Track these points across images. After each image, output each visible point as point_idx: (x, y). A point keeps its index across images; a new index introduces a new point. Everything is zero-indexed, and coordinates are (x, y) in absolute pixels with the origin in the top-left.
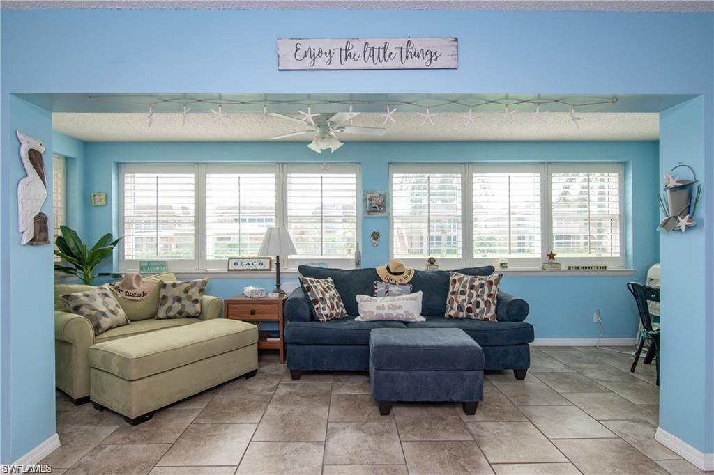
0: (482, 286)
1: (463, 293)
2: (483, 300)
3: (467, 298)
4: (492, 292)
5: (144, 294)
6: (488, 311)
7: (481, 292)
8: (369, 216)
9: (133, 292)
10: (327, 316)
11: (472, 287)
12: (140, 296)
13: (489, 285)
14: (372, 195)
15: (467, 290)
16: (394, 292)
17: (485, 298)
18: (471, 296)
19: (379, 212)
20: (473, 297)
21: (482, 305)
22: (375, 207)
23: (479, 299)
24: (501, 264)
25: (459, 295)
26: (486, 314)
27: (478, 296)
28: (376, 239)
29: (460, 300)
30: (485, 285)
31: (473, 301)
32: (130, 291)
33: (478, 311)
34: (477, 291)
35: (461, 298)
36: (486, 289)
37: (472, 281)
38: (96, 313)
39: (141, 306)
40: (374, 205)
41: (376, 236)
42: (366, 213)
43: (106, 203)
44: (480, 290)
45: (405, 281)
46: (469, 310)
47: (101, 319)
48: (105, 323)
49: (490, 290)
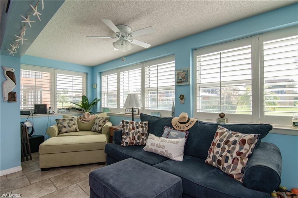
0: (235, 143)
1: (219, 145)
2: (232, 156)
3: (220, 152)
4: (243, 151)
5: (89, 121)
6: (234, 169)
7: (232, 148)
8: (178, 85)
9: (85, 119)
10: (127, 143)
11: (227, 142)
12: (87, 121)
13: (241, 143)
14: (179, 72)
15: (222, 143)
16: (172, 135)
17: (234, 155)
18: (223, 150)
19: (183, 82)
20: (224, 151)
21: (230, 161)
22: (180, 79)
23: (229, 155)
24: (294, 123)
25: (216, 146)
26: (232, 171)
27: (229, 152)
28: (182, 99)
29: (215, 151)
30: (238, 142)
31: (224, 154)
32: (84, 119)
33: (226, 165)
34: (229, 146)
35: (216, 149)
36: (238, 147)
37: (230, 136)
38: (62, 126)
39: (86, 125)
40: (180, 78)
41: (182, 97)
42: (176, 83)
43: (96, 87)
44: (232, 146)
45: (186, 129)
46: (219, 162)
47: (62, 128)
48: (64, 130)
49: (241, 148)
